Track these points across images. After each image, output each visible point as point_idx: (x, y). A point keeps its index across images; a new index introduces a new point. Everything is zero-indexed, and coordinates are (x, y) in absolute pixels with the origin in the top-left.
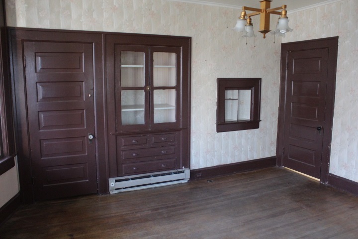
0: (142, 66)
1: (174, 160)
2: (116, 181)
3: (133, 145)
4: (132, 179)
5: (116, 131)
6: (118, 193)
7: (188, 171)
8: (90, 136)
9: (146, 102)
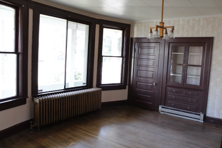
0: (183, 53)
1: (196, 107)
2: (162, 107)
3: (174, 92)
4: (171, 109)
5: (166, 84)
6: (164, 114)
7: (202, 116)
8: (154, 84)
9: (183, 72)
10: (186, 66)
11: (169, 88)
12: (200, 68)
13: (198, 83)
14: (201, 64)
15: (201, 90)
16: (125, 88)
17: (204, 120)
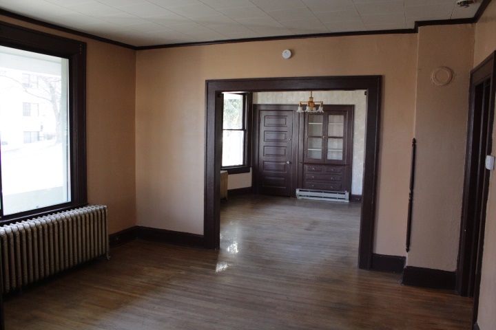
0: (322, 124)
1: (339, 185)
2: (300, 191)
3: (313, 171)
5: (303, 161)
6: (302, 198)
7: (347, 194)
8: (288, 162)
9: (323, 145)
10: (326, 138)
11: (306, 166)
12: (342, 140)
13: (340, 157)
14: (342, 135)
15: (345, 165)
16: (249, 172)
17: (350, 199)
